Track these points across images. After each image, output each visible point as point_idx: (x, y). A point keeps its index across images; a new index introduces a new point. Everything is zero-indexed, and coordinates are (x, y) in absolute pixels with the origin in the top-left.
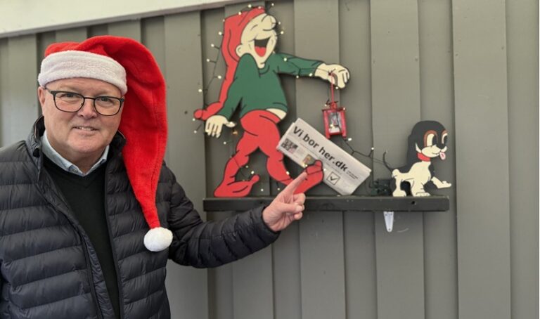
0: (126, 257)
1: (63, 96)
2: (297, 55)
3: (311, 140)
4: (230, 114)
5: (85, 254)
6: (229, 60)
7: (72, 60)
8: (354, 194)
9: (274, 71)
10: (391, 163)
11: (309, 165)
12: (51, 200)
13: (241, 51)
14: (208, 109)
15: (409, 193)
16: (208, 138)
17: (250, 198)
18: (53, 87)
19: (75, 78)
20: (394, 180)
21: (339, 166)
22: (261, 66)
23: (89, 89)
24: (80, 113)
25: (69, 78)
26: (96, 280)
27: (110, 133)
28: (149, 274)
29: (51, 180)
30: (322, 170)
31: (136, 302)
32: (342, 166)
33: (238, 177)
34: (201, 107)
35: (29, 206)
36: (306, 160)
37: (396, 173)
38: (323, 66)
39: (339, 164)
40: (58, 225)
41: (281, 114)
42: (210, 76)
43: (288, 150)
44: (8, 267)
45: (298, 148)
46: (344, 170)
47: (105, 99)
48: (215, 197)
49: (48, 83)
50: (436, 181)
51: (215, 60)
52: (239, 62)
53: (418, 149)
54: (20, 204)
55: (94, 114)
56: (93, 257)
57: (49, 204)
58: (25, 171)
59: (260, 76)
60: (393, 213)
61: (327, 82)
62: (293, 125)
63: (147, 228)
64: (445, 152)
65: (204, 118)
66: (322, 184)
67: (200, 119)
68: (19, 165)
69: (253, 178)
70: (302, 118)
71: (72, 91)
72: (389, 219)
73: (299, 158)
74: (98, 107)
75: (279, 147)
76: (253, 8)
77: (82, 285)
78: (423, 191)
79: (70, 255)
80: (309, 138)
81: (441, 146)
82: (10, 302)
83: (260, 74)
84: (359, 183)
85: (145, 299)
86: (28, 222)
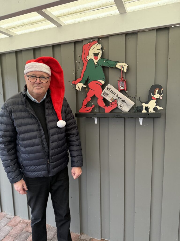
0: (51, 129)
1: (31, 77)
2: (109, 59)
3: (113, 92)
4: (84, 82)
5: (39, 127)
6: (84, 61)
7: (33, 65)
8: (128, 112)
9: (100, 65)
10: (142, 101)
11: (112, 101)
12: (29, 110)
13: (89, 58)
14: (77, 80)
15: (148, 111)
16: (77, 91)
17: (91, 113)
18: (28, 75)
19: (34, 71)
20: (143, 106)
21: (123, 102)
22: (96, 64)
23: (38, 74)
24: (36, 82)
25: (32, 71)
26: (42, 135)
27: (46, 89)
28: (58, 135)
29: (29, 104)
30: (117, 103)
31: (54, 143)
32: (124, 101)
33: (87, 106)
34: (74, 79)
35: (23, 111)
36: (111, 99)
37: (143, 104)
38: (119, 64)
39: (123, 101)
40: (31, 117)
41: (103, 82)
42: (77, 68)
43: (105, 96)
44: (18, 128)
45: (108, 95)
46: (125, 103)
47: (44, 77)
48: (79, 112)
49: (27, 73)
50: (158, 107)
51: (79, 62)
52: (88, 62)
53: (152, 95)
54: (20, 111)
55: (40, 82)
56: (41, 128)
57: (29, 111)
58: (22, 101)
59: (95, 68)
60: (142, 118)
61: (120, 70)
62: (107, 86)
63: (58, 120)
64: (162, 96)
65: (75, 84)
66: (117, 108)
67: (74, 84)
68: (20, 99)
69: (92, 106)
70: (110, 84)
71: (33, 75)
72: (141, 121)
73: (109, 99)
74: (41, 80)
75: (102, 95)
76: (93, 41)
77: (38, 135)
78: (153, 111)
79: (35, 127)
80: (112, 91)
81: (160, 94)
82: (19, 139)
83: (95, 67)
84: (130, 108)
85: (57, 142)
86: (23, 116)
